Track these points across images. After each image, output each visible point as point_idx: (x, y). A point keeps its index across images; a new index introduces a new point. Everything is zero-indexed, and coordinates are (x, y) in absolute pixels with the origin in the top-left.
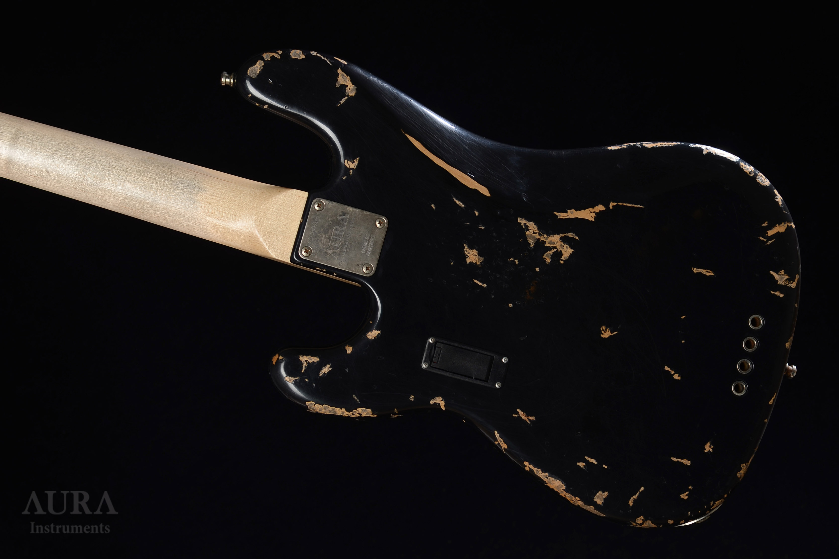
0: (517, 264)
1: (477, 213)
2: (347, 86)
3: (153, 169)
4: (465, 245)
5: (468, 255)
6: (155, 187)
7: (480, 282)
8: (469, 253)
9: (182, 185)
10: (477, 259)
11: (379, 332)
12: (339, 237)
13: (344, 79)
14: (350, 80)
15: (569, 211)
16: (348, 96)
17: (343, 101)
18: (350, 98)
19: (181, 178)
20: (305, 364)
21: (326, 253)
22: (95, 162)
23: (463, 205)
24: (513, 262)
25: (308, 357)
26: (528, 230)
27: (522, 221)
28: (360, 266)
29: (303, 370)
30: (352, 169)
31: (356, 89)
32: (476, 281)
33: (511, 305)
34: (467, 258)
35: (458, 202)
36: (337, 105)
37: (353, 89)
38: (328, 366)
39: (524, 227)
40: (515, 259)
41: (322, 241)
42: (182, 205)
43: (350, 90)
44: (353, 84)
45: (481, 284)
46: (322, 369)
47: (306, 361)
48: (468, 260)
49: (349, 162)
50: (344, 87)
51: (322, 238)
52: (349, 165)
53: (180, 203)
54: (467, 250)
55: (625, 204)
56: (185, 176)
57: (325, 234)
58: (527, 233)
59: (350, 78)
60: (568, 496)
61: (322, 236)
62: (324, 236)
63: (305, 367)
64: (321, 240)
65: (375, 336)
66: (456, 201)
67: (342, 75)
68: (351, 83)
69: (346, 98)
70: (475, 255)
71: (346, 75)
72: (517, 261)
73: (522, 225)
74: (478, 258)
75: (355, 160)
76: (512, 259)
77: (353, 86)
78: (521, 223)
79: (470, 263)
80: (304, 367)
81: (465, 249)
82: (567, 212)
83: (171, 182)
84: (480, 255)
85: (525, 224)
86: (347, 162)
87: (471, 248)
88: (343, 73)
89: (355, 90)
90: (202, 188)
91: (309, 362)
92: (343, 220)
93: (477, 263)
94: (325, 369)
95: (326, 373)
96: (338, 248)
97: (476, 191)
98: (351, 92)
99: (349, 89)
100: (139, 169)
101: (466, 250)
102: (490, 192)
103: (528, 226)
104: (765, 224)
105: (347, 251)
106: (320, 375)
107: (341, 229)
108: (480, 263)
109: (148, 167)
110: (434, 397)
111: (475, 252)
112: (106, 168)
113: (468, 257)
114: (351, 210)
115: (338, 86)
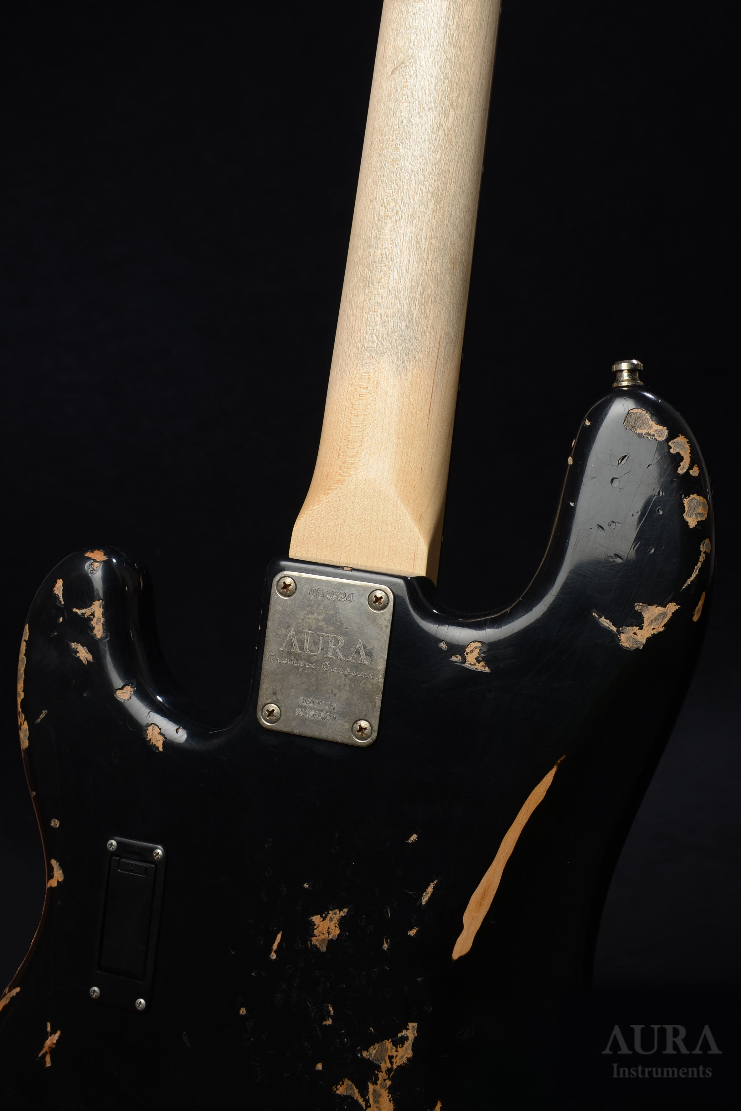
0: (325, 1023)
1: (412, 933)
2: (641, 628)
3: (429, 267)
4: (346, 910)
5: (328, 919)
6: (392, 278)
7: (279, 945)
8: (331, 919)
9: (403, 327)
10: (322, 937)
11: (161, 749)
12: (322, 649)
13: (656, 619)
14: (655, 632)
16: (619, 632)
17: (605, 622)
18: (614, 638)
19: (418, 324)
20: (86, 612)
21: (289, 627)
22: (422, 155)
23: (425, 900)
24: (326, 1015)
25: (101, 616)
26: (395, 1044)
27: (411, 1032)
28: (274, 697)
29: (77, 611)
30: (464, 660)
31: (637, 649)
32: (279, 936)
33: (243, 1011)
34: (321, 916)
35: (430, 889)
36: (594, 610)
37: (636, 641)
38: (90, 657)
39: (399, 1035)
40: (333, 1018)
41: (310, 616)
42: (368, 336)
43: (631, 634)
44: (648, 640)
45: (275, 946)
46: (83, 645)
47: (93, 614)
48: (316, 919)
49: (478, 650)
50: (638, 621)
51: (315, 616)
52: (472, 651)
53: (370, 332)
54: (336, 915)
56: (424, 332)
57: (324, 620)
58: (388, 1044)
59: (660, 633)
61: (319, 614)
62: (321, 617)
63: (83, 614)
64: (312, 613)
65: (154, 741)
66: (432, 885)
67: (665, 614)
68: (649, 635)
69: (614, 629)
70: (329, 933)
71: (665, 621)
72: (329, 1022)
73: (404, 1033)
74: (323, 940)
75: (482, 663)
76: (332, 1012)
77: (644, 641)
78: (407, 1029)
79: (312, 924)
80: (83, 611)
81: (337, 911)
83: (406, 306)
84: (331, 942)
85: (407, 1038)
86: (476, 648)
87: (342, 923)
88: (670, 615)
89: (636, 646)
90: (405, 366)
91: (92, 620)
92: (358, 652)
93: (314, 939)
94: (84, 651)
95: (78, 655)
96: (301, 648)
97: (460, 928)
98: (628, 639)
99: (635, 634)
100: (423, 239)
101: (335, 913)
102: (461, 958)
103: (403, 1044)
105: (298, 668)
106: (73, 644)
107: (338, 651)
108: (316, 945)
109: (431, 257)
111: (336, 932)
112: (413, 177)
113: (324, 919)
114: (379, 668)
115: (637, 608)
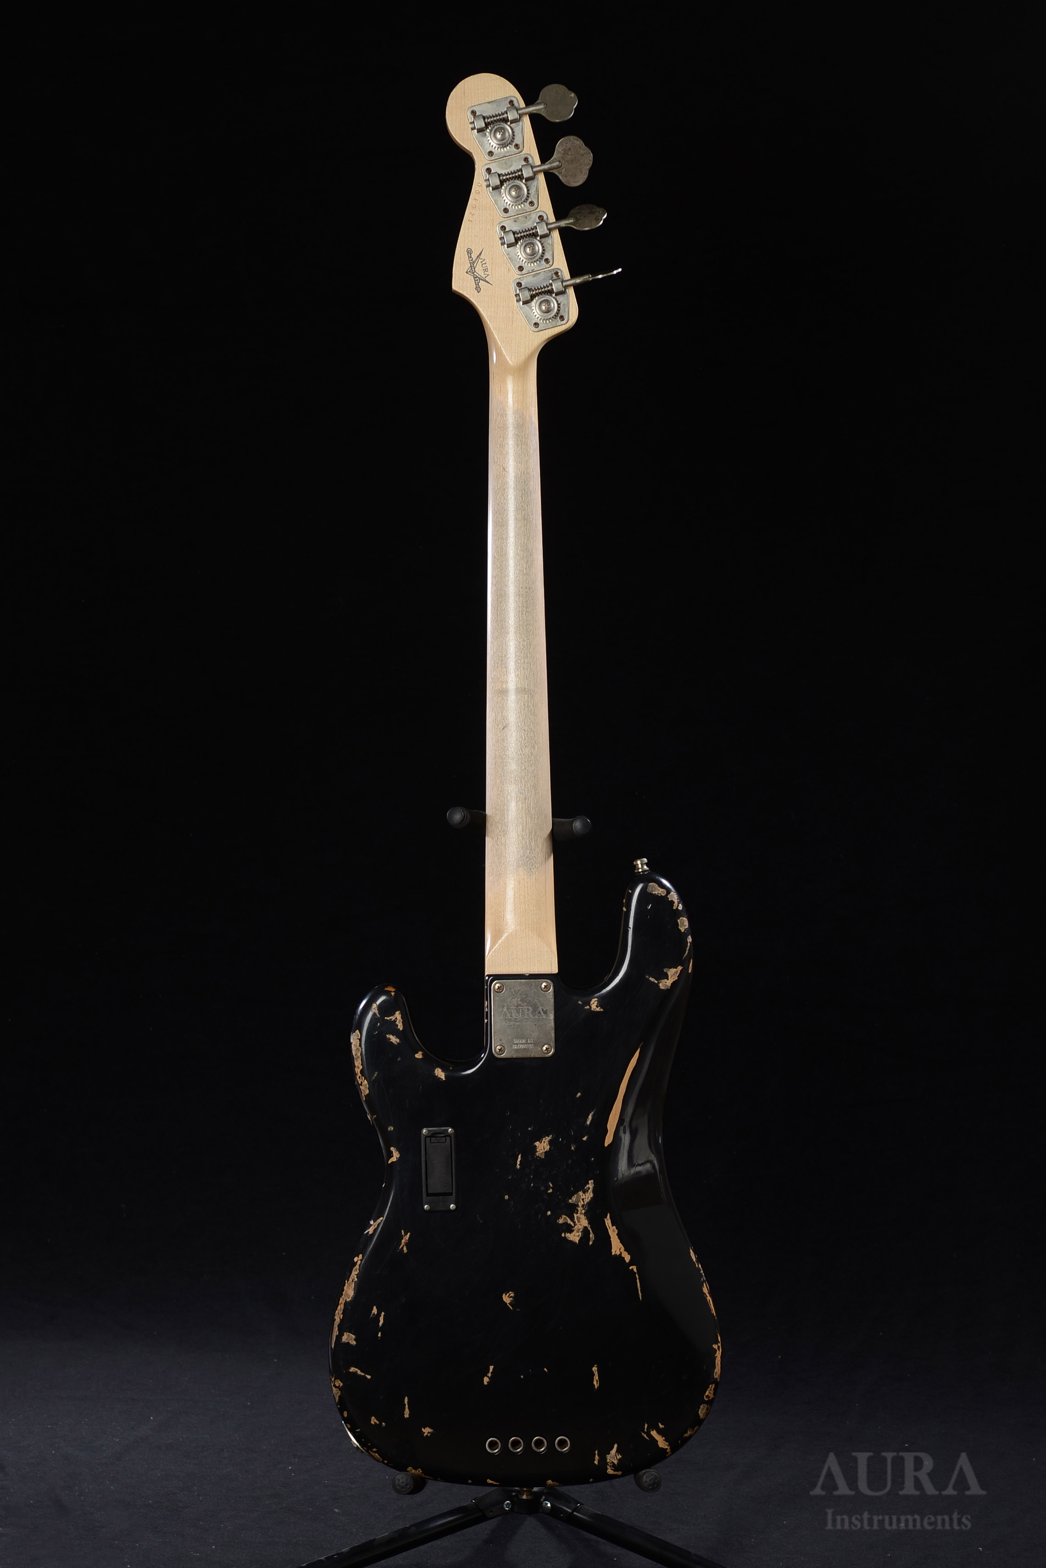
0: (548, 1192)
1: (585, 1139)
2: (668, 979)
3: (536, 822)
4: (551, 1136)
5: (543, 1142)
6: (519, 829)
7: (521, 1161)
8: (544, 1142)
9: (528, 853)
10: (541, 1151)
11: (444, 1079)
12: (522, 1014)
13: (674, 974)
14: (674, 980)
15: (614, 1227)
16: (659, 983)
17: (652, 979)
18: (657, 985)
19: (535, 850)
20: (393, 1018)
21: (504, 1006)
22: (525, 769)
23: (588, 1123)
24: (549, 1188)
25: (401, 1019)
26: (584, 1192)
27: (591, 1185)
28: (501, 1042)
29: (388, 1018)
30: (591, 1007)
31: (668, 989)
32: (520, 1156)
33: (507, 1197)
34: (539, 1142)
35: (590, 1117)
36: (646, 975)
37: (666, 985)
38: (398, 1040)
39: (585, 1188)
40: (552, 1188)
41: (513, 1000)
42: (510, 859)
43: (664, 983)
44: (672, 984)
45: (518, 1163)
46: (393, 1035)
47: (396, 1018)
48: (537, 1144)
49: (596, 1002)
50: (666, 977)
51: (516, 999)
52: (594, 1003)
53: (511, 857)
54: (547, 1139)
55: (638, 1281)
56: (538, 853)
57: (521, 1000)
58: (581, 1193)
59: (676, 980)
60: (341, 1307)
61: (518, 998)
62: (519, 1000)
63: (391, 1019)
64: (514, 999)
65: (439, 1076)
66: (591, 1114)
67: (677, 972)
68: (672, 982)
69: (656, 982)
70: (544, 1149)
71: (678, 975)
72: (550, 1191)
73: (587, 1186)
74: (542, 1152)
75: (599, 1008)
76: (551, 1185)
77: (670, 985)
78: (589, 1184)
79: (536, 1146)
80: (391, 1018)
81: (547, 1137)
82: (613, 1226)
83: (528, 842)
84: (546, 1153)
85: (589, 1188)
86: (595, 1001)
87: (550, 1142)
88: (679, 972)
89: (667, 988)
90: (532, 871)
91: (396, 1021)
92: (539, 1013)
93: (537, 1153)
94: (393, 1038)
95: (391, 1040)
96: (511, 1016)
97: (606, 1131)
98: (663, 985)
99: (666, 982)
100: (532, 810)
101: (546, 1139)
102: (609, 1145)
103: (588, 1191)
104: (661, 1426)
105: (511, 1026)
106: (387, 1036)
107: (530, 1014)
108: (539, 1156)
109: (536, 817)
110: (398, 1149)
111: (548, 1148)
112: (523, 780)
113: (541, 1143)
114: (551, 1018)
115: (665, 971)
